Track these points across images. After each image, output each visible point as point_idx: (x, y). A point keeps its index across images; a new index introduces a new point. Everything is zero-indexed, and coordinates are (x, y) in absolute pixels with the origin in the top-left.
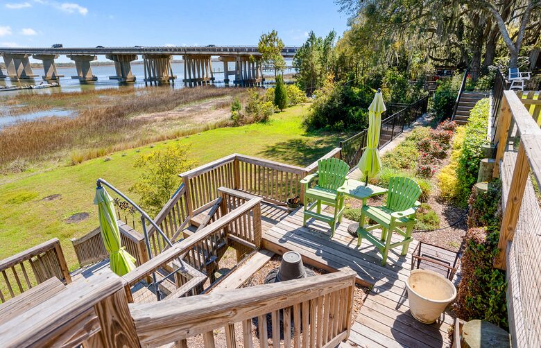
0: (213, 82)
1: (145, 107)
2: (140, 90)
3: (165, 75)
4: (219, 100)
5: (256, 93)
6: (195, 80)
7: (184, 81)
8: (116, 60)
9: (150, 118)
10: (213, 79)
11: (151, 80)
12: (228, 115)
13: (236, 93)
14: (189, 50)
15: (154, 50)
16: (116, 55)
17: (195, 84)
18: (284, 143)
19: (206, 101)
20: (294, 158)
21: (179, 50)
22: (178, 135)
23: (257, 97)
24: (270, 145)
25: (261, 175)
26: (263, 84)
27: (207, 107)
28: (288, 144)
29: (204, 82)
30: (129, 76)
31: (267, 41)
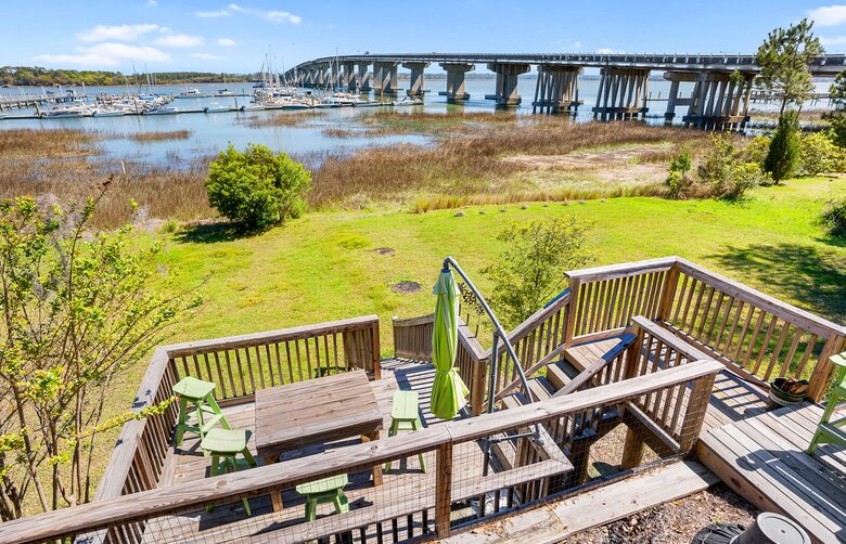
0: (644, 116)
1: (525, 145)
2: (523, 117)
3: (565, 98)
4: (649, 148)
5: (728, 143)
6: (612, 110)
7: (594, 110)
8: (500, 72)
9: (530, 162)
10: (644, 110)
11: (542, 104)
12: (663, 176)
13: (683, 139)
14: (614, 58)
15: (557, 58)
16: (500, 64)
17: (612, 117)
18: (769, 248)
19: (626, 147)
20: (786, 283)
21: (598, 58)
22: (568, 196)
23: (730, 149)
24: (736, 246)
25: (705, 298)
26: (743, 126)
27: (625, 157)
28: (777, 252)
29: (629, 115)
30: (513, 96)
31: (782, 41)
